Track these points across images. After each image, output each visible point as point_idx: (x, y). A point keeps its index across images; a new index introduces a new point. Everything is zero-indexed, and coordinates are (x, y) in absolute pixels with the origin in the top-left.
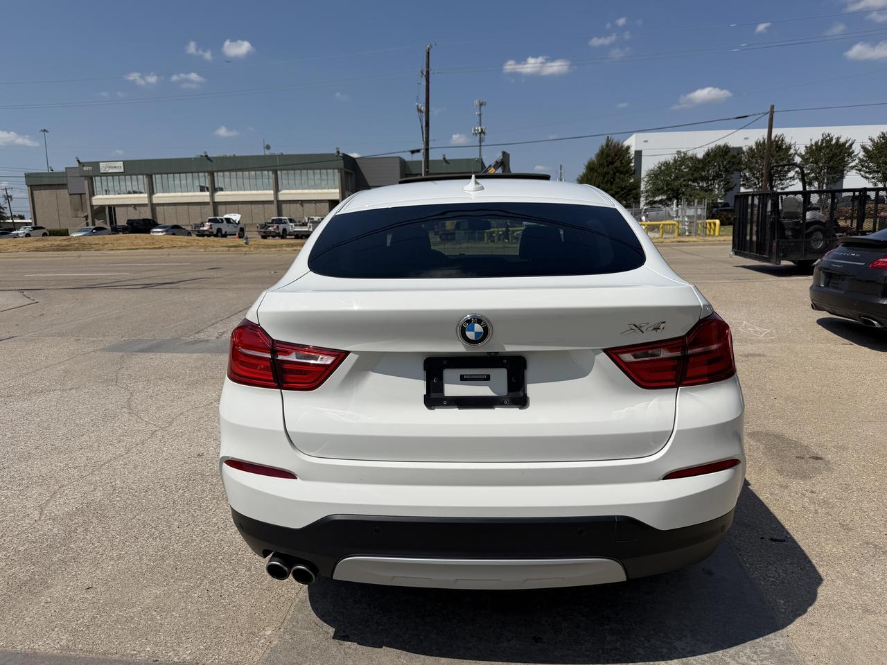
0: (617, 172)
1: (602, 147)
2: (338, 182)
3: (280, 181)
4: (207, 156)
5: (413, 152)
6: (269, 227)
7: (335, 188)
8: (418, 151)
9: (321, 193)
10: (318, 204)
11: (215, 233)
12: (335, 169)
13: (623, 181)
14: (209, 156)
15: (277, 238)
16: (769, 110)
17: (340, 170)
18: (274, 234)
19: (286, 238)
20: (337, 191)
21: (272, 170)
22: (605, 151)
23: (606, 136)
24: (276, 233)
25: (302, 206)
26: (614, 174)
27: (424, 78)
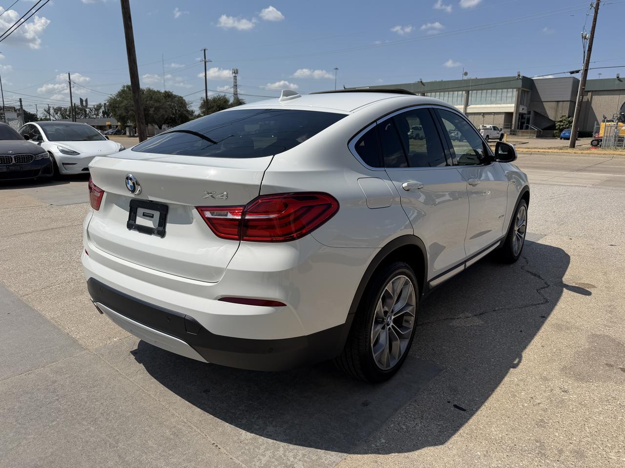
2: (515, 99)
3: (470, 98)
4: (421, 82)
5: (572, 73)
6: (452, 133)
7: (512, 103)
8: (577, 72)
9: (500, 107)
10: (496, 116)
11: (414, 136)
12: (514, 88)
14: (423, 81)
15: (456, 141)
17: (518, 89)
18: (454, 138)
19: (463, 141)
20: (513, 105)
21: (465, 91)
24: (456, 138)
25: (484, 117)
27: (593, 10)
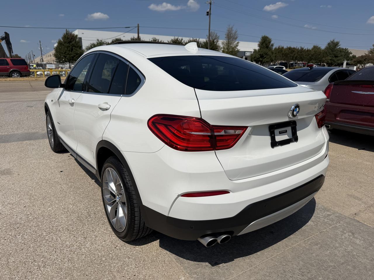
0: (74, 46)
1: (64, 34)
13: (77, 51)
16: (137, 26)
22: (67, 36)
23: (66, 29)
26: (72, 47)
